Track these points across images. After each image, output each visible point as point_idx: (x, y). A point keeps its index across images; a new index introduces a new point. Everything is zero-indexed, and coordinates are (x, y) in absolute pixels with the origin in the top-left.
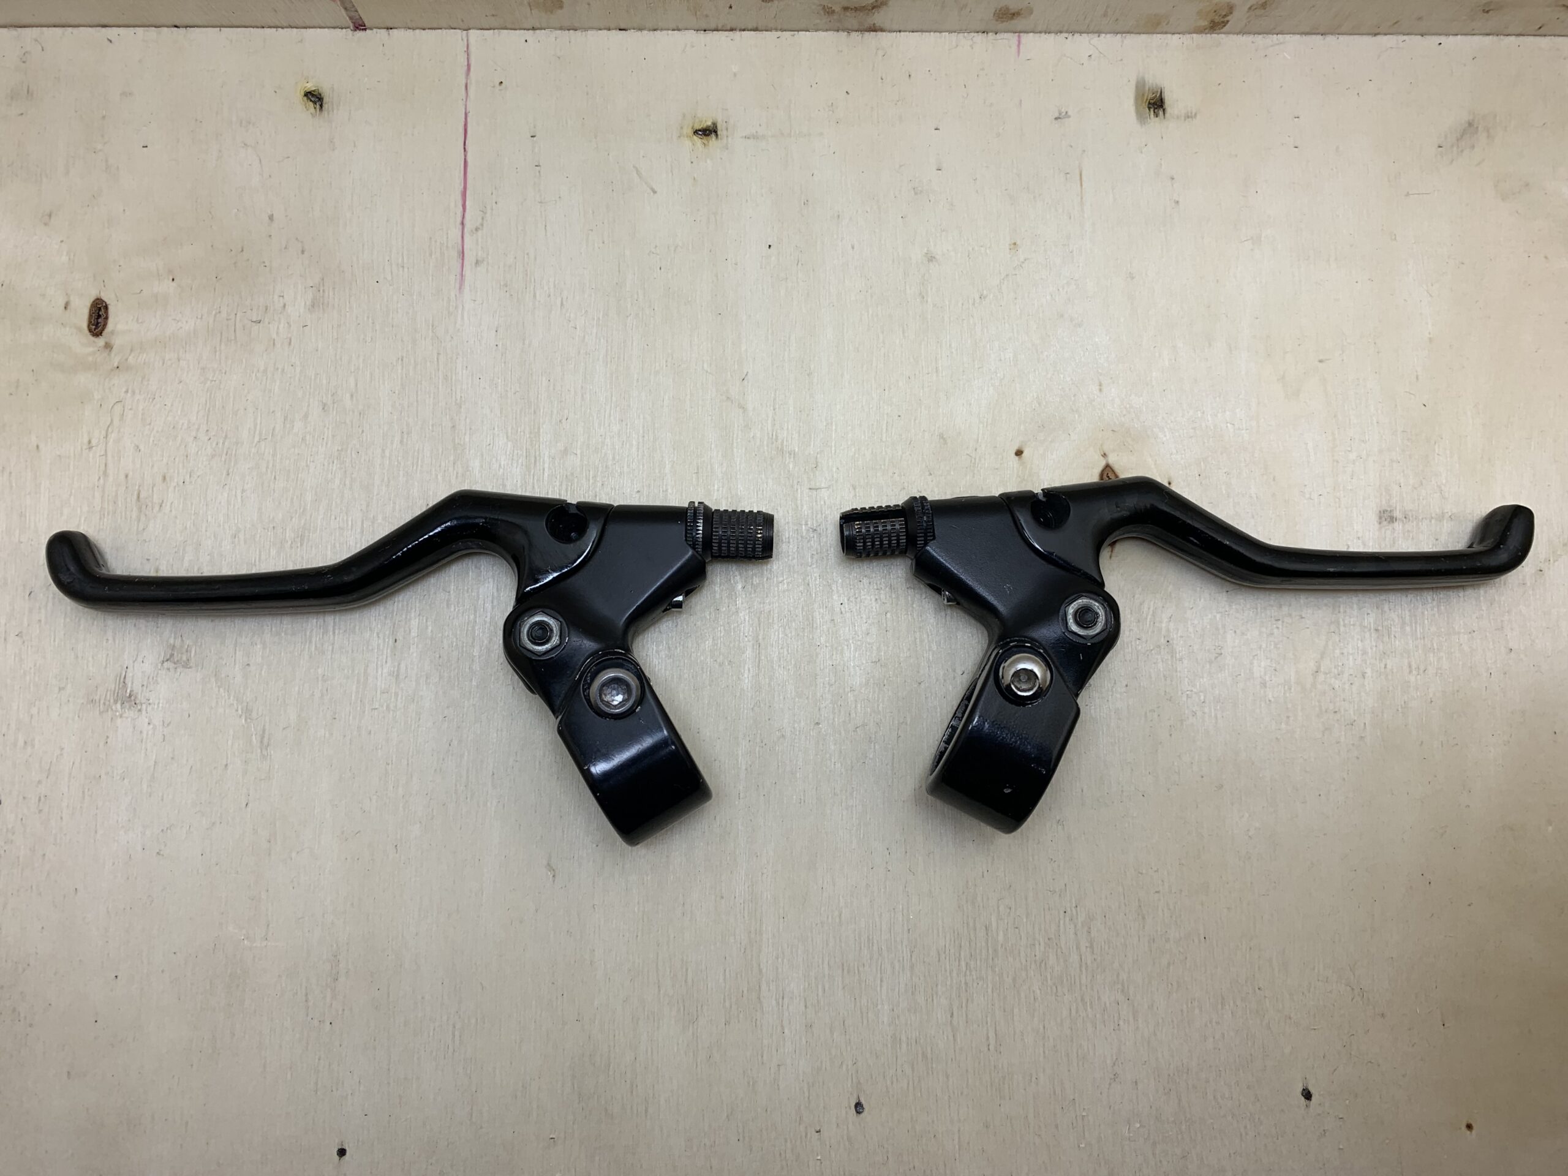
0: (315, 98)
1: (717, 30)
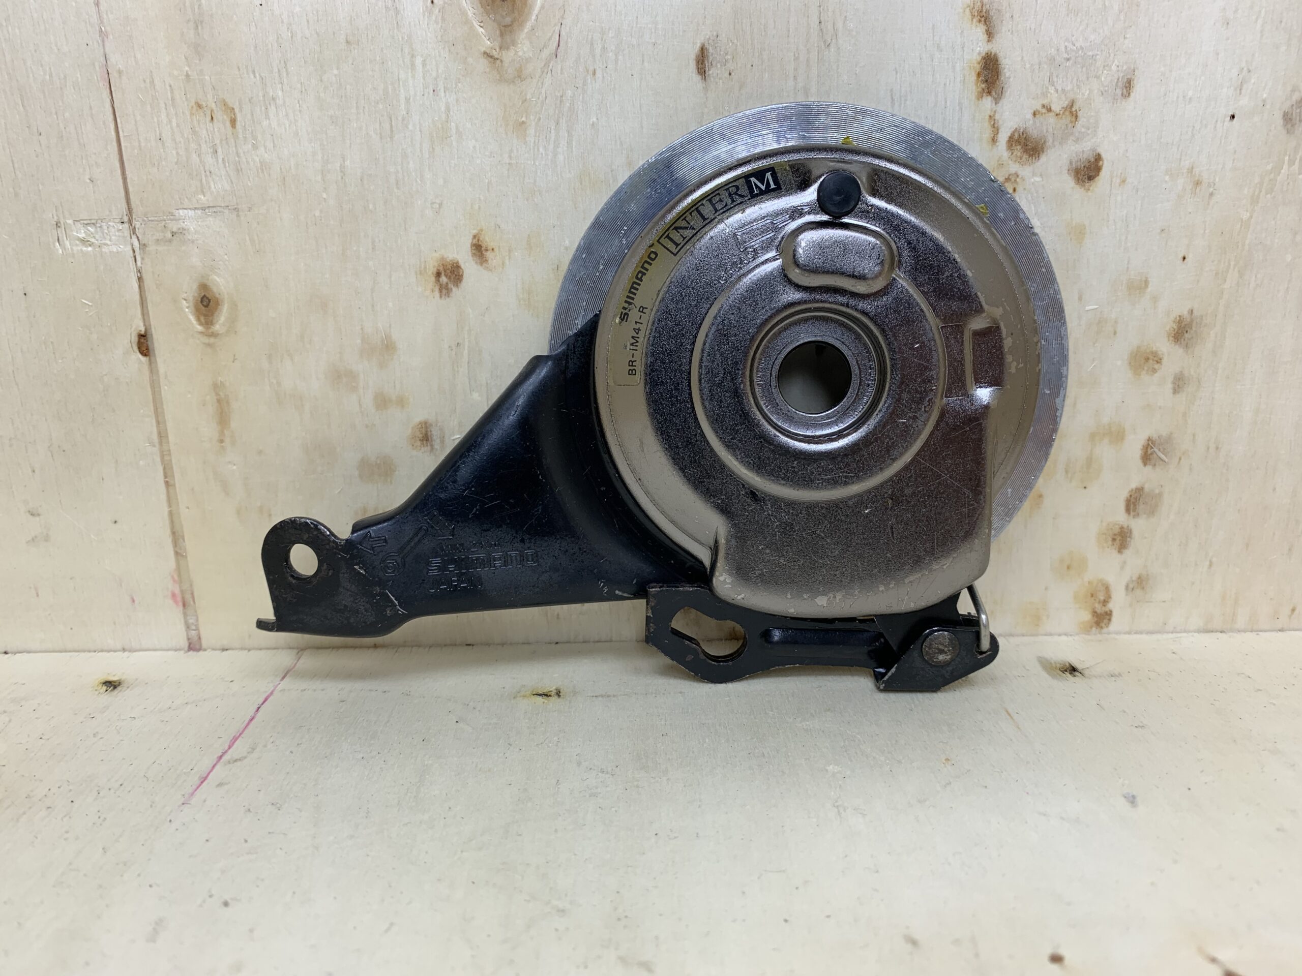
0: (111, 685)
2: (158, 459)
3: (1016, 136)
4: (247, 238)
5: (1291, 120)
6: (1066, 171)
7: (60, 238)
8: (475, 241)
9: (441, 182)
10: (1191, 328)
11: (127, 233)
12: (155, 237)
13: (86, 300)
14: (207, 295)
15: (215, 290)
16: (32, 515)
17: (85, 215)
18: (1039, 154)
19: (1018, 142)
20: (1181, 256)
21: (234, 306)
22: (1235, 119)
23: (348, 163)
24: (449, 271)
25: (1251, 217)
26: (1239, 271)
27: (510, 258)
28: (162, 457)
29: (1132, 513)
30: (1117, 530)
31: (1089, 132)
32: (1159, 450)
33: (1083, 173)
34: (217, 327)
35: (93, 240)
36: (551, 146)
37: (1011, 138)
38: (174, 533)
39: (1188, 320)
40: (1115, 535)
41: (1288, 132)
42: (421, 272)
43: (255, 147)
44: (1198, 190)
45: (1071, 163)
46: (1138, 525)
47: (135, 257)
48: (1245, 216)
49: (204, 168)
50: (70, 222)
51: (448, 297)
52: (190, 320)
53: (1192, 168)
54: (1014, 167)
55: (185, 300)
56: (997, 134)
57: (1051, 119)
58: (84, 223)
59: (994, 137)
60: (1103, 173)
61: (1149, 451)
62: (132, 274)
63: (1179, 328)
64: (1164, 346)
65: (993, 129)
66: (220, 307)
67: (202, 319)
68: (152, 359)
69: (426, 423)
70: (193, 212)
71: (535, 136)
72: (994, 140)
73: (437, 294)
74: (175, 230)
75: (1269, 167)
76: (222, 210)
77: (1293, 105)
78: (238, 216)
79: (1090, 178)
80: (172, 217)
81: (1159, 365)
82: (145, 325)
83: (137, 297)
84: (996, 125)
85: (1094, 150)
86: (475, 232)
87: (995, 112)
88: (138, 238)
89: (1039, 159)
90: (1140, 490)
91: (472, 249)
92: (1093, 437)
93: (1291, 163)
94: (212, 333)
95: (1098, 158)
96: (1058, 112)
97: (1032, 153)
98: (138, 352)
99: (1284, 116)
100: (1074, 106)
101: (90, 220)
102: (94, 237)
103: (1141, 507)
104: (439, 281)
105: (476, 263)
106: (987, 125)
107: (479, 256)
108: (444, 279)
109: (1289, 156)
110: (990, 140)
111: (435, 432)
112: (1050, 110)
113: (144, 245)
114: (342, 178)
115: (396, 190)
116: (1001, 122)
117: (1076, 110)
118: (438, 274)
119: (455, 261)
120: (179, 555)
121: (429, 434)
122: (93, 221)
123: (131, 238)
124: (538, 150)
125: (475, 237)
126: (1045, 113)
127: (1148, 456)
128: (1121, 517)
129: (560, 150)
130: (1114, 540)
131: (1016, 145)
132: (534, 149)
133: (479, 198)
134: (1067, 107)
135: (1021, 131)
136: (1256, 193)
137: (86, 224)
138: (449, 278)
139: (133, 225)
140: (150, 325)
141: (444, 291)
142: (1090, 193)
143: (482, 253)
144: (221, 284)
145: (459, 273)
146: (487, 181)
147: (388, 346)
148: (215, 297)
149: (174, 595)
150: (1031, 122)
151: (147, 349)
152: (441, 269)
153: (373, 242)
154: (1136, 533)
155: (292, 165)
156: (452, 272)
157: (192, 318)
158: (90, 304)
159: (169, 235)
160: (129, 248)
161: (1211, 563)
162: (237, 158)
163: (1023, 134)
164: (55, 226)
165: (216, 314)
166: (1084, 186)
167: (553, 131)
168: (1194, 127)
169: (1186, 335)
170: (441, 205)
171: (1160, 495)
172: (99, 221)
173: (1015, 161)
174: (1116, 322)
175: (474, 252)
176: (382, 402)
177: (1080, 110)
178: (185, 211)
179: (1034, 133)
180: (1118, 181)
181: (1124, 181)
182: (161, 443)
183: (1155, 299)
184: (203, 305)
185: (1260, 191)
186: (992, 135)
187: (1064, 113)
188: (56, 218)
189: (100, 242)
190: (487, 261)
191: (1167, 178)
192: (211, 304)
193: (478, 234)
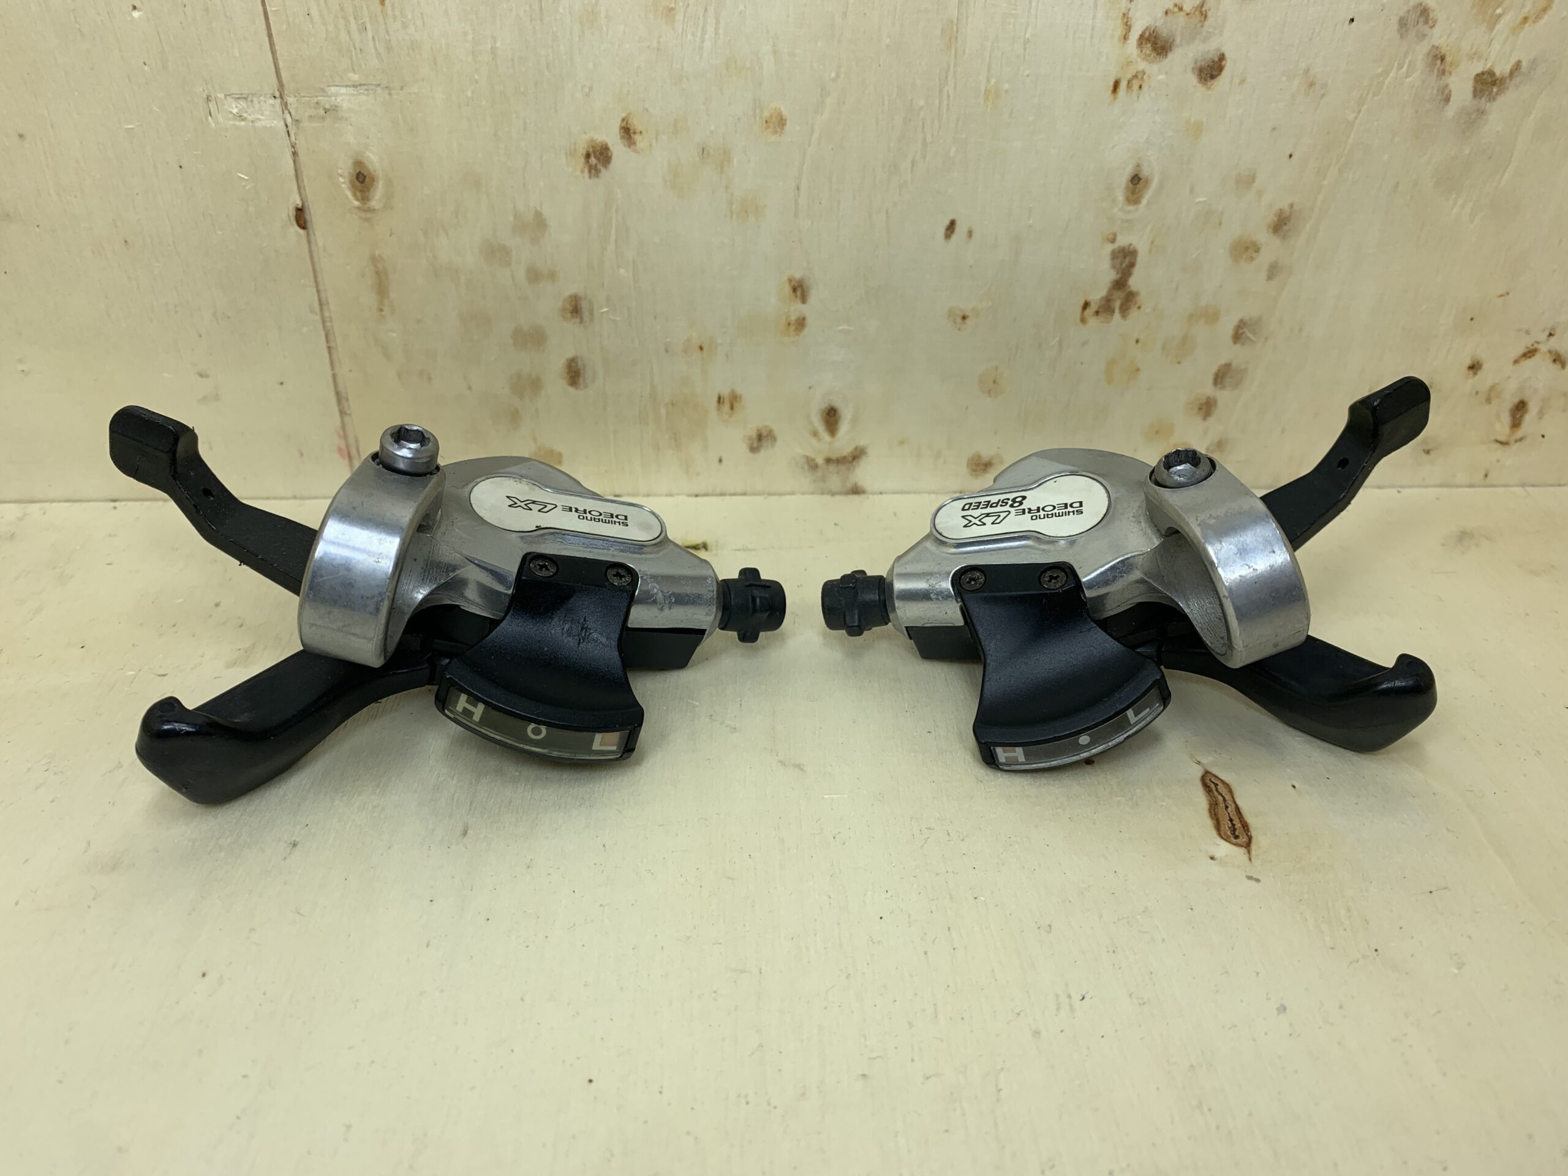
1: (706, 495)
2: (321, 326)
3: (1147, 34)
4: (400, 117)
5: (1405, 24)
6: (1191, 69)
7: (212, 112)
8: (624, 124)
9: (591, 66)
10: (1289, 221)
11: (278, 109)
12: (307, 114)
13: (242, 174)
14: (362, 172)
15: (370, 167)
16: (201, 376)
17: (235, 90)
18: (1167, 52)
19: (1148, 40)
20: (1288, 153)
21: (389, 183)
22: (1354, 23)
23: (498, 44)
24: (598, 153)
25: (1356, 118)
26: (1339, 169)
27: (657, 139)
28: (324, 322)
29: (1219, 386)
30: (1204, 401)
31: (1216, 32)
32: (1249, 331)
33: (1206, 72)
34: (374, 203)
35: (245, 115)
36: (699, 34)
37: (1141, 36)
38: (338, 394)
39: (1288, 214)
40: (1202, 404)
41: (1402, 37)
42: (571, 153)
43: (405, 26)
44: (1311, 90)
45: (1196, 62)
46: (1223, 396)
47: (288, 132)
48: (1351, 117)
49: (354, 46)
50: (221, 96)
51: (598, 177)
52: (347, 197)
53: (1308, 70)
54: (1142, 65)
55: (341, 176)
56: (1130, 31)
57: (1181, 19)
58: (235, 98)
59: (1126, 34)
60: (1226, 73)
61: (1241, 331)
62: (287, 149)
63: (1279, 220)
64: (1263, 237)
65: (1125, 27)
66: (375, 183)
67: (358, 194)
68: (311, 231)
69: (576, 296)
70: (345, 89)
71: (684, 22)
72: (1126, 37)
73: (586, 174)
74: (327, 106)
75: (1380, 70)
76: (374, 88)
77: (1409, 11)
78: (390, 94)
79: (1213, 77)
80: (323, 94)
81: (1257, 254)
82: (302, 199)
83: (293, 172)
84: (1129, 23)
85: (1219, 50)
86: (624, 115)
87: (1129, 10)
88: (290, 113)
89: (1166, 58)
90: (1228, 366)
91: (620, 134)
92: (1191, 317)
93: (1400, 67)
94: (369, 208)
95: (1222, 57)
96: (1189, 11)
97: (1160, 51)
98: (294, 223)
99: (1400, 21)
100: (1205, 6)
101: (241, 94)
102: (246, 112)
103: (1227, 380)
104: (588, 162)
105: (625, 146)
106: (1119, 21)
107: (628, 139)
108: (593, 160)
109: (1399, 61)
110: (1122, 38)
111: (584, 304)
112: (1181, 9)
113: (297, 121)
114: (493, 59)
115: (546, 73)
116: (1133, 21)
117: (1206, 11)
118: (588, 156)
119: (605, 143)
120: (342, 413)
121: (579, 306)
122: (244, 96)
123: (283, 113)
124: (686, 36)
125: (623, 120)
126: (1176, 12)
127: (1238, 336)
128: (1209, 390)
129: (707, 36)
130: (1200, 409)
131: (1146, 44)
132: (682, 36)
133: (628, 82)
134: (1197, 7)
135: (1152, 29)
136: (1364, 95)
137: (239, 98)
138: (599, 159)
139: (285, 101)
140: (306, 197)
141: (593, 172)
142: (1210, 92)
143: (630, 136)
144: (374, 160)
145: (608, 154)
146: (636, 66)
147: (540, 222)
148: (370, 173)
149: (340, 450)
150: (1162, 21)
151: (305, 222)
152: (591, 150)
153: (525, 123)
154: (1220, 403)
155: (443, 46)
156: (601, 153)
157: (349, 194)
158: (246, 178)
159: (322, 112)
160: (282, 124)
161: (1283, 431)
162: (387, 36)
163: (1153, 32)
164: (206, 100)
165: (372, 190)
166: (1206, 84)
167: (701, 18)
168: (1314, 29)
169: (1285, 228)
170: (591, 89)
171: (1245, 370)
172: (250, 96)
173: (1144, 59)
174: (1222, 213)
175: (622, 134)
176: (534, 276)
177: (1209, 10)
178: (336, 88)
179: (1164, 33)
180: (1237, 80)
181: (1243, 81)
182: (321, 310)
183: (1260, 194)
184: (359, 181)
185: (1368, 94)
186: (1124, 33)
187: (1194, 13)
188: (206, 92)
189: (253, 116)
190: (635, 143)
191: (1284, 78)
192: (367, 180)
193: (626, 117)
